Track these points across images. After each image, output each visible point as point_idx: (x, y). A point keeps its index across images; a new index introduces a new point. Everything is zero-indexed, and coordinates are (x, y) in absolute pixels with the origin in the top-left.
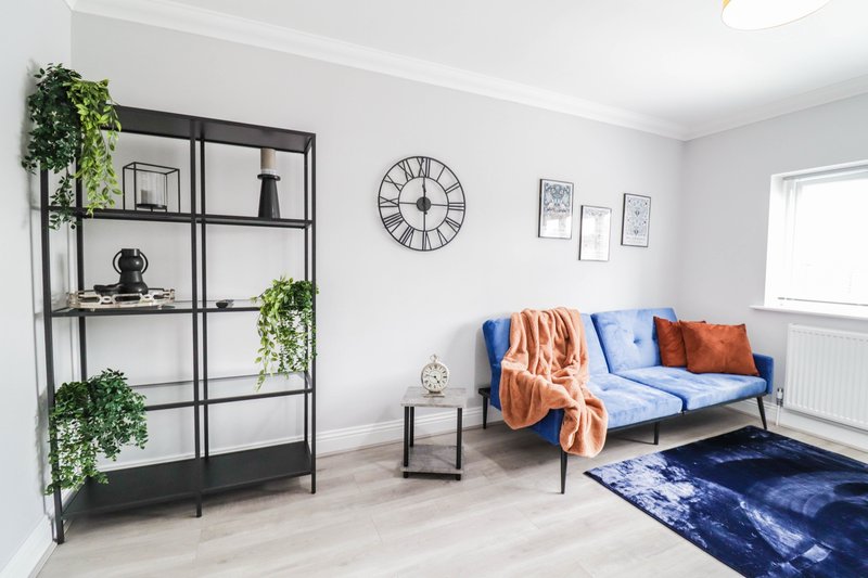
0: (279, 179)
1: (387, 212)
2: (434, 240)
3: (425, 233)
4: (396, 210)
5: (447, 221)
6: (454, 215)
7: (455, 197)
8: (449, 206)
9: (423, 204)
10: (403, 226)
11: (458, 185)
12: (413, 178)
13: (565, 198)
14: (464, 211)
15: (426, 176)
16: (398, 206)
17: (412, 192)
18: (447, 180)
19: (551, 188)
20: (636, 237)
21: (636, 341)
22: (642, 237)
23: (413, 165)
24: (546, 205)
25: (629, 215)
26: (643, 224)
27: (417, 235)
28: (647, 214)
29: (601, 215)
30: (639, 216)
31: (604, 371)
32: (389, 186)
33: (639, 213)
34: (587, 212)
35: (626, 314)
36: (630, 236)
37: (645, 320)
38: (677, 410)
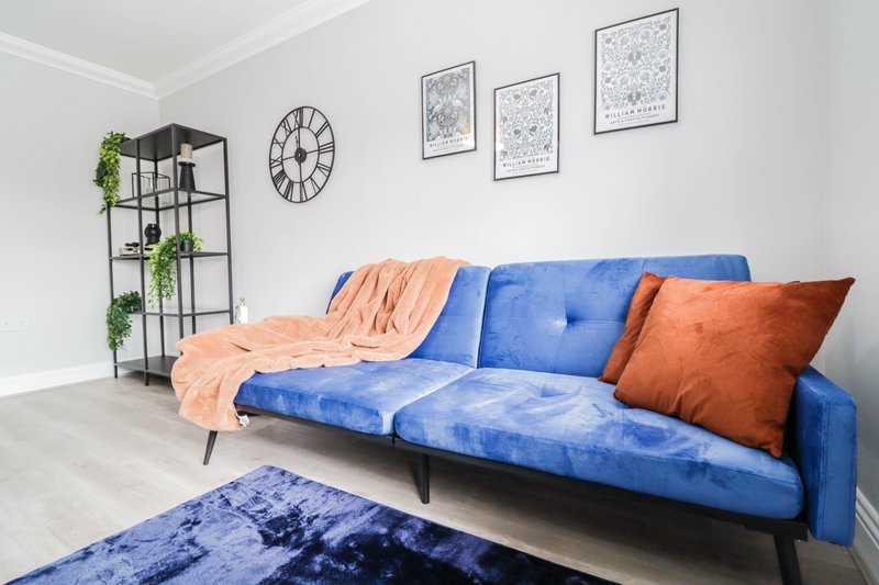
0: (194, 165)
1: (276, 171)
2: (310, 191)
3: (302, 183)
4: (280, 168)
5: (318, 166)
6: (326, 159)
7: (325, 138)
8: (320, 150)
9: (301, 156)
10: (287, 181)
11: (327, 124)
12: (291, 132)
13: (461, 90)
14: (333, 151)
15: (301, 126)
16: (282, 163)
17: (291, 149)
18: (318, 123)
19: (436, 84)
20: (635, 108)
21: (572, 320)
22: (658, 103)
23: (292, 120)
24: (431, 111)
25: (608, 68)
26: (656, 74)
27: (297, 187)
28: (667, 47)
29: (534, 93)
30: (639, 62)
31: (460, 360)
32: (276, 147)
33: (639, 56)
34: (503, 97)
35: (562, 267)
36: (616, 111)
37: (611, 279)
38: (372, 429)
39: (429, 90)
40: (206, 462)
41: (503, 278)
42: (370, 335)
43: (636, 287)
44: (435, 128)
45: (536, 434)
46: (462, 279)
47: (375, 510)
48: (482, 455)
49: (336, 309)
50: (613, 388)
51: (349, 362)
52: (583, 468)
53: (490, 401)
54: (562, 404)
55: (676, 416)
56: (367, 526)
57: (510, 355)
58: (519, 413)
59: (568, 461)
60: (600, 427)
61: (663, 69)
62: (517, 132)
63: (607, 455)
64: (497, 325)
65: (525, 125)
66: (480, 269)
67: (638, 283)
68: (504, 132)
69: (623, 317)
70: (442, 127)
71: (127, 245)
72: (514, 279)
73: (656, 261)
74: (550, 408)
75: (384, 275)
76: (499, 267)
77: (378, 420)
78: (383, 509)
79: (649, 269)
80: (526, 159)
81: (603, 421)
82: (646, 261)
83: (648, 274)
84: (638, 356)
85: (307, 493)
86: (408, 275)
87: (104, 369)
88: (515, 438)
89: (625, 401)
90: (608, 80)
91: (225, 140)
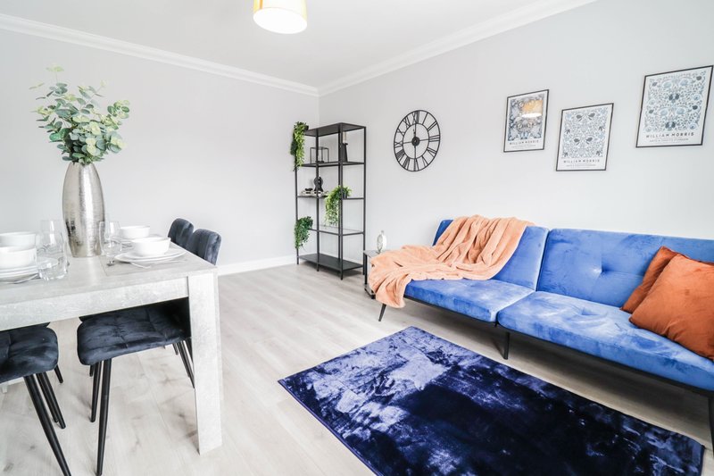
0: (347, 144)
1: (398, 150)
2: (421, 164)
4: (401, 148)
5: (428, 150)
6: (433, 146)
7: (434, 132)
8: (430, 140)
9: (416, 141)
10: (405, 157)
11: (436, 123)
12: (410, 126)
13: (537, 108)
14: (439, 141)
15: (417, 123)
16: (403, 145)
17: (409, 137)
18: (429, 121)
19: (518, 103)
20: (670, 133)
21: (605, 270)
22: (689, 131)
23: (411, 118)
24: (513, 121)
25: (652, 103)
26: (690, 111)
27: (412, 162)
28: (701, 93)
29: (592, 115)
30: (677, 101)
31: (526, 284)
32: (398, 134)
33: (677, 97)
34: (569, 116)
35: (603, 236)
36: (655, 133)
37: (637, 247)
38: (484, 318)
39: (512, 107)
40: (380, 320)
41: (558, 237)
42: (464, 262)
43: (654, 255)
44: (514, 132)
45: (581, 334)
46: (529, 234)
47: (480, 358)
48: (549, 339)
49: (442, 243)
50: (629, 316)
51: (456, 278)
52: (606, 353)
53: (552, 314)
54: (596, 321)
55: (665, 336)
56: (479, 363)
57: (560, 286)
58: (571, 322)
59: (599, 349)
60: (618, 336)
61: (695, 108)
62: (576, 140)
63: (621, 349)
64: (552, 266)
65: (583, 137)
66: (541, 229)
67: (656, 253)
68: (566, 139)
69: (643, 273)
70: (520, 132)
71: (306, 190)
72: (566, 239)
73: (672, 240)
74: (589, 322)
75: (474, 226)
76: (556, 230)
77: (488, 314)
78: (484, 358)
79: (666, 245)
80: (582, 159)
81: (620, 333)
82: (664, 238)
83: (664, 248)
84: (648, 301)
85: (441, 344)
86: (492, 228)
87: (291, 259)
88: (569, 335)
89: (635, 324)
90: (651, 112)
91: (365, 128)
